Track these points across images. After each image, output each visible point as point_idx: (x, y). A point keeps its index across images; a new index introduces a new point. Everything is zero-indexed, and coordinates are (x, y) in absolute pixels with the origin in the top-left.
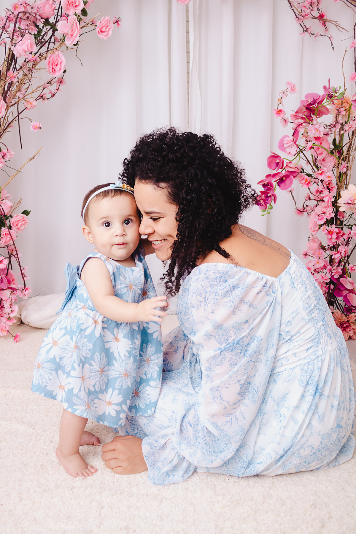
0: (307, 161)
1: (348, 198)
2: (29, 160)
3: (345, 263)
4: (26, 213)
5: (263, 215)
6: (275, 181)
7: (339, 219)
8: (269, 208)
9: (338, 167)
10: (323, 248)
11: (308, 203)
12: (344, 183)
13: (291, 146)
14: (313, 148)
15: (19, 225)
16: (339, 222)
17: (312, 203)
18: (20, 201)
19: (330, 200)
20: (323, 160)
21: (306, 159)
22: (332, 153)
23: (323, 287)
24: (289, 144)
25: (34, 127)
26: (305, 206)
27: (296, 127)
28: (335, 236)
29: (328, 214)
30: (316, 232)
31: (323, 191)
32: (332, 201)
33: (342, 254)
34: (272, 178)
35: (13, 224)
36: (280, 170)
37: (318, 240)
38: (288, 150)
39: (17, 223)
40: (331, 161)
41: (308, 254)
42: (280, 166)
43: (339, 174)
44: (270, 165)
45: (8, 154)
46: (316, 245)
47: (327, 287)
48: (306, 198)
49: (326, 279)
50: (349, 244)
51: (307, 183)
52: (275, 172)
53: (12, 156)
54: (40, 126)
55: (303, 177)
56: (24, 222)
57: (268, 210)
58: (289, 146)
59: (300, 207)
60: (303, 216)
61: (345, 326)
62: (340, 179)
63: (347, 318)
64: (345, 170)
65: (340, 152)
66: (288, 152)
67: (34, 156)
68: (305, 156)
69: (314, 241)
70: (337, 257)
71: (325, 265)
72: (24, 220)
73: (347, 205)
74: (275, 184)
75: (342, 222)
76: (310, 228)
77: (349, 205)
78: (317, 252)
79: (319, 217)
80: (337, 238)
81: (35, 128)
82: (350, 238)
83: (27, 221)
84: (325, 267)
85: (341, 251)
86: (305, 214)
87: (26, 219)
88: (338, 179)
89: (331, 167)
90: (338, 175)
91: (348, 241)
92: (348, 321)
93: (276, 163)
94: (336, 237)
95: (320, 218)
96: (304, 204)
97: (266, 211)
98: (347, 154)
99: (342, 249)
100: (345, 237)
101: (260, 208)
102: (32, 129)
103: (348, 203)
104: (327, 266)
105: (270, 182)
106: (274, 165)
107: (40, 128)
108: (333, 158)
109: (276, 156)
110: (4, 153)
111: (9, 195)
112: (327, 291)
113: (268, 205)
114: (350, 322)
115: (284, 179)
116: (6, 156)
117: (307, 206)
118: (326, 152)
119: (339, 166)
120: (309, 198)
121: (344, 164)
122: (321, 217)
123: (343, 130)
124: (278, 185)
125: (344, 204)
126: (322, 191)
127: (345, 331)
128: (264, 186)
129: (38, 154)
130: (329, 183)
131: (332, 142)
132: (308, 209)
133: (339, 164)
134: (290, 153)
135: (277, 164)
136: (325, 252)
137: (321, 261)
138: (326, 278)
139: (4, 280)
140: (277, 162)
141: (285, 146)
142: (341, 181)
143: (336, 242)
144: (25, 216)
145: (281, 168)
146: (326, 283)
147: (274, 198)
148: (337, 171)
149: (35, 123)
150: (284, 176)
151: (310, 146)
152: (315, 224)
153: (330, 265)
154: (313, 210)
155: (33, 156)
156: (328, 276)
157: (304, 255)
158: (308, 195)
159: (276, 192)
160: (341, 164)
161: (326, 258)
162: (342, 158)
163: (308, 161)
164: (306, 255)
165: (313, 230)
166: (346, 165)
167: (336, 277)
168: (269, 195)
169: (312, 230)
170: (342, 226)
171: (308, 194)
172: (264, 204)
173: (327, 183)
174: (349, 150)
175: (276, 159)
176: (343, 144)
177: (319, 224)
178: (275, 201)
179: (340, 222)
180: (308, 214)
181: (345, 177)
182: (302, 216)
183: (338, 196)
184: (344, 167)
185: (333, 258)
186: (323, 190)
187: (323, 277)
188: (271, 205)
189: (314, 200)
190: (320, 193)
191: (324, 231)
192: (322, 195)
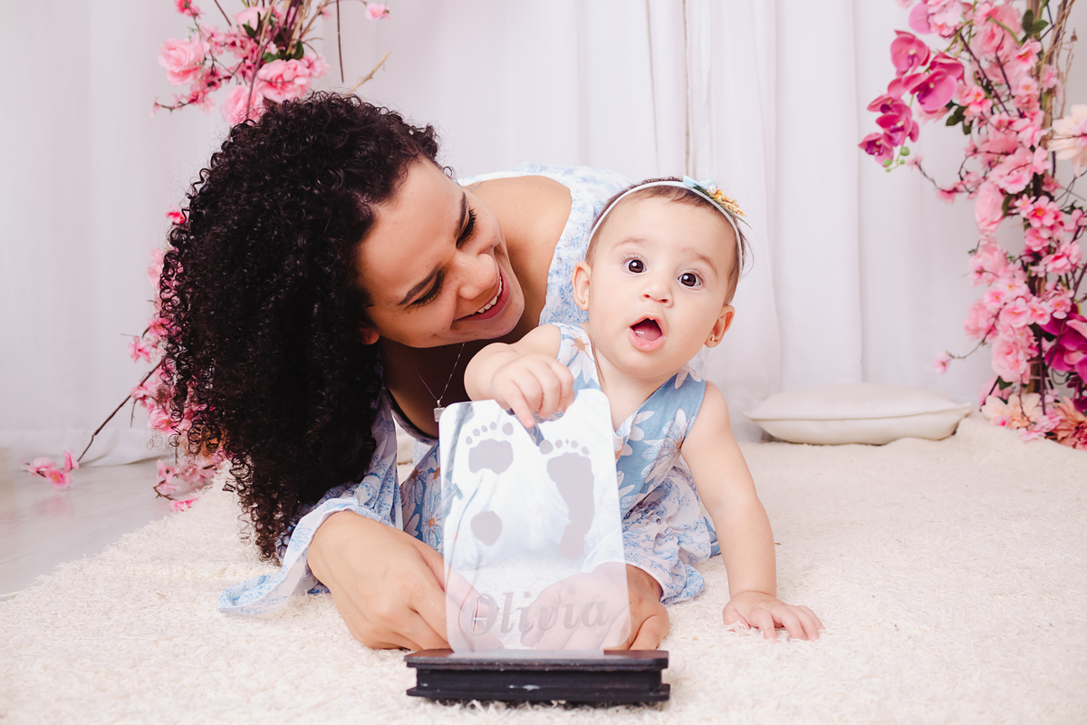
3: (1076, 285)
5: (887, 171)
6: (910, 93)
7: (1046, 192)
8: (901, 153)
9: (1037, 76)
11: (970, 164)
14: (992, 17)
17: (983, 163)
19: (1036, 133)
24: (941, 5)
25: (375, 12)
26: (963, 174)
28: (1049, 220)
29: (1036, 162)
30: (994, 227)
31: (1014, 120)
34: (902, 89)
36: (921, 69)
38: (939, 19)
41: (986, 269)
42: (919, 61)
43: (1040, 91)
44: (896, 58)
45: (317, 63)
47: (1035, 344)
52: (909, 74)
54: (388, 8)
55: (969, 89)
57: (896, 160)
59: (951, 182)
61: (1086, 432)
62: (1041, 106)
67: (373, 72)
70: (1059, 266)
73: (1080, 139)
74: (908, 98)
75: (1054, 198)
79: (1008, 179)
80: (1052, 229)
81: (374, 15)
82: (1080, 228)
85: (1067, 252)
86: (962, 194)
90: (1039, 95)
91: (1076, 236)
93: (909, 56)
94: (1053, 222)
95: (1012, 179)
96: (961, 169)
97: (893, 163)
101: (876, 159)
102: (368, 15)
103: (1084, 135)
105: (897, 98)
106: (905, 62)
107: (388, 12)
109: (910, 40)
110: (308, 61)
112: (1034, 355)
113: (897, 148)
115: (931, 85)
116: (314, 67)
117: (967, 173)
119: (1040, 75)
120: (976, 150)
121: (1051, 70)
122: (1017, 175)
124: (919, 102)
125: (1074, 136)
126: (1011, 123)
128: (884, 108)
129: (382, 66)
130: (1029, 102)
131: (1021, 22)
132: (971, 180)
133: (1040, 67)
134: (942, 26)
135: (913, 59)
137: (1018, 283)
138: (1040, 313)
140: (912, 52)
141: (933, 10)
145: (924, 65)
147: (912, 129)
149: (376, 6)
150: (932, 79)
153: (1033, 295)
155: (368, 73)
157: (977, 272)
158: (972, 144)
159: (913, 119)
160: (1045, 69)
162: (1044, 55)
163: (976, 60)
164: (981, 271)
165: (989, 220)
167: (1059, 316)
168: (899, 124)
169: (985, 223)
173: (1025, 100)
175: (909, 45)
178: (913, 138)
180: (970, 193)
181: (1052, 102)
184: (1051, 76)
188: (902, 147)
190: (1007, 128)
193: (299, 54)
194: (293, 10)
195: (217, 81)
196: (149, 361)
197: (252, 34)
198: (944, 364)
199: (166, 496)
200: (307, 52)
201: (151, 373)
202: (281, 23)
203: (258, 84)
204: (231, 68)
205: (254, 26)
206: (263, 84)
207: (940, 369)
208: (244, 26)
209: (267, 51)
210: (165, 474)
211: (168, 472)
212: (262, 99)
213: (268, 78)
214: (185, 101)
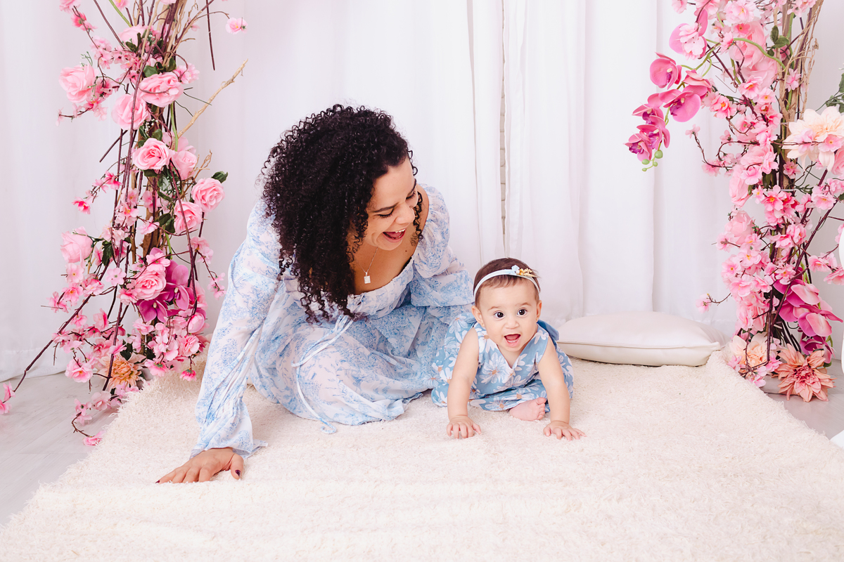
0: (723, 70)
1: (804, 133)
2: (224, 83)
3: (800, 257)
4: (220, 177)
5: (645, 170)
6: (665, 106)
7: (786, 176)
8: (657, 155)
9: (782, 80)
10: (758, 232)
11: (726, 149)
12: (795, 109)
13: (693, 40)
14: (735, 43)
15: (207, 198)
16: (786, 183)
17: (735, 149)
18: (210, 157)
19: (768, 139)
20: (754, 68)
21: (721, 67)
22: (771, 53)
23: (760, 301)
24: (690, 37)
25: (234, 26)
26: (721, 155)
27: (703, 5)
28: (779, 206)
29: (765, 164)
30: (743, 201)
31: (755, 124)
32: (772, 140)
33: (794, 239)
34: (660, 102)
35: (196, 195)
36: (675, 86)
37: (748, 218)
38: (687, 48)
39: (204, 194)
40: (769, 70)
41: (729, 241)
42: (674, 79)
43: (784, 92)
44: (655, 78)
45: (187, 74)
46: (744, 227)
47: (766, 302)
48: (723, 139)
49: (764, 286)
50: (807, 222)
51: (724, 109)
52: (665, 90)
53: (194, 76)
54: (244, 24)
55: (717, 98)
56: (216, 192)
57: (653, 160)
58: (690, 41)
59: (713, 159)
60: (718, 174)
61: (803, 373)
62: (786, 103)
63: (808, 360)
64: (796, 84)
65: (786, 53)
66: (688, 52)
67: (234, 78)
68: (720, 61)
69: (740, 220)
70: (784, 244)
71: (763, 262)
72: (215, 190)
73: (802, 145)
74: (665, 111)
75: (793, 180)
76: (731, 195)
77: (806, 146)
78: (747, 240)
79: (748, 171)
80: (784, 210)
81: (234, 28)
82: (808, 209)
83: (221, 191)
84: (762, 265)
85: (792, 234)
86: (723, 170)
87: (220, 188)
88: (783, 102)
89: (770, 81)
90: (783, 96)
91: (805, 216)
92: (809, 366)
93: (668, 73)
94: (782, 208)
95: (750, 173)
96: (719, 151)
97: (651, 162)
98: (799, 56)
99: (795, 230)
100: (800, 208)
101: (638, 157)
102: (229, 30)
103: (804, 143)
104: (766, 264)
105: (657, 109)
106: (663, 79)
107: (244, 27)
108: (773, 64)
109: (664, 61)
110: (180, 72)
111: (191, 147)
112: (767, 309)
113: (654, 151)
114: (812, 367)
115: (682, 102)
116: (184, 77)
117: (725, 155)
118: (760, 52)
119: (785, 79)
120: (730, 139)
121: (795, 74)
122: (753, 171)
123: (791, 7)
124: (672, 114)
125: (797, 144)
126: (753, 124)
127: (804, 384)
128: (645, 115)
129: (240, 73)
130: (767, 109)
131: (770, 34)
132: (728, 160)
133: (784, 74)
134: (691, 52)
135: (669, 76)
136: (761, 238)
137: (754, 253)
138: (764, 284)
139: (183, 294)
140: (669, 71)
141: (683, 40)
142: (788, 106)
143: (783, 217)
144: (217, 182)
145: (677, 82)
146: (765, 293)
147: (665, 136)
148: (781, 87)
149: (235, 20)
150: (683, 95)
151: (729, 40)
152: (740, 187)
153: (772, 261)
154: (736, 162)
155: (231, 78)
156: (769, 281)
157: (722, 243)
158: (727, 134)
159: (667, 127)
160: (789, 74)
161: (763, 249)
162: (790, 62)
163: (727, 70)
164: (725, 243)
165: (738, 197)
166: (798, 76)
167: (784, 282)
168: (655, 132)
169: (735, 199)
170: (792, 190)
171: (726, 131)
172: (646, 150)
173: (763, 108)
174: (802, 48)
175: (667, 65)
176: (790, 38)
177: (748, 184)
178: (666, 143)
179: (789, 182)
180: (728, 170)
181: (795, 99)
182: (716, 176)
183: (785, 132)
184: (794, 79)
185: (776, 247)
186: (755, 121)
187: (758, 283)
188: (659, 150)
189: (739, 142)
190: (750, 128)
191: (759, 197)
192: (753, 131)
193: (172, 67)
194: (167, 26)
195: (108, 92)
196: (66, 311)
197: (134, 49)
198: (705, 304)
199: (81, 432)
200: (179, 64)
201: (67, 323)
202: (158, 37)
203: (140, 93)
204: (118, 79)
205: (136, 43)
206: (143, 94)
207: (702, 308)
208: (127, 44)
209: (147, 64)
210: (80, 408)
211: (83, 407)
212: (144, 105)
213: (148, 89)
214: (83, 110)
